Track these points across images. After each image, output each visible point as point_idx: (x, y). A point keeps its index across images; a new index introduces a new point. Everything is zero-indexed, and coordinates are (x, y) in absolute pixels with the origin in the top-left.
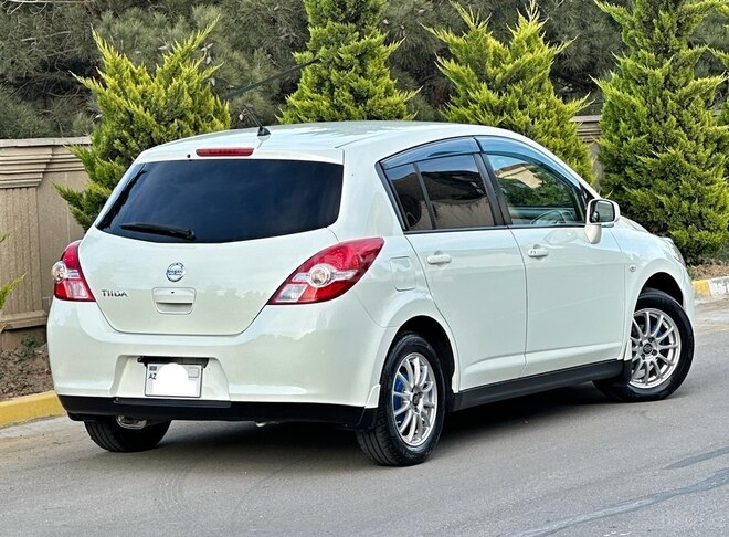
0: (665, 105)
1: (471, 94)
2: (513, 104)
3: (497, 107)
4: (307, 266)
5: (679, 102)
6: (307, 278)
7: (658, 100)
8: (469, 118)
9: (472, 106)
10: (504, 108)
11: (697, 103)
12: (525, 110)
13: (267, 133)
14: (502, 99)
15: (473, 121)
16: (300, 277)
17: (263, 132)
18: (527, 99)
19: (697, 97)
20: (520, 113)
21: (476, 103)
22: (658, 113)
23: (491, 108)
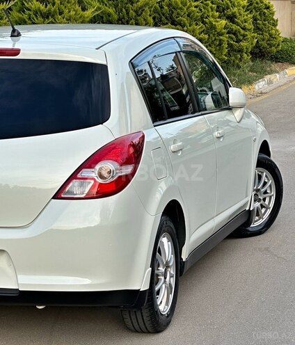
0: (128, 13)
1: (26, 4)
2: (55, 11)
3: (45, 13)
4: (90, 163)
5: (136, 12)
6: (92, 173)
7: (124, 10)
8: (27, 20)
9: (27, 12)
10: (50, 13)
11: (146, 12)
12: (63, 15)
13: (19, 35)
14: (48, 8)
15: (30, 22)
16: (85, 173)
17: (16, 34)
18: (63, 7)
19: (147, 9)
20: (60, 17)
21: (29, 10)
22: (124, 18)
23: (41, 14)
